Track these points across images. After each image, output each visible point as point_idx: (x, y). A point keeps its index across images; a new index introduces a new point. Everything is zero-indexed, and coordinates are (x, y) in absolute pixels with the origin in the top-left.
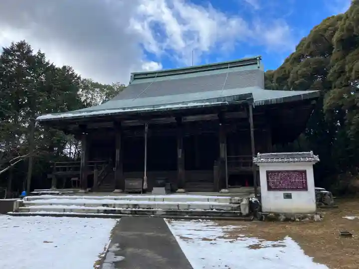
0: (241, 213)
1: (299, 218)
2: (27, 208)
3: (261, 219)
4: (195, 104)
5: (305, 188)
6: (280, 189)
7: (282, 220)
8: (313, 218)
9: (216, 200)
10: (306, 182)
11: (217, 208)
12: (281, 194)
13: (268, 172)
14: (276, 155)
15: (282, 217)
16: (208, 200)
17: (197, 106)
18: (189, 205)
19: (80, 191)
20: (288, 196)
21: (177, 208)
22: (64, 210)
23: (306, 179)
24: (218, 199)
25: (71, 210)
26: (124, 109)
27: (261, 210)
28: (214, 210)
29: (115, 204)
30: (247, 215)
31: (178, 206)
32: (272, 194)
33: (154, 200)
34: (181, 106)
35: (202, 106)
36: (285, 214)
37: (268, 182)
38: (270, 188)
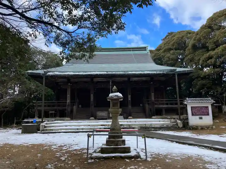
0: (179, 127)
1: (207, 128)
2: (49, 128)
3: (190, 129)
4: (148, 72)
5: (208, 114)
6: (198, 115)
7: (199, 129)
8: (212, 128)
9: (163, 121)
10: (209, 111)
11: (166, 125)
12: (198, 117)
13: (192, 107)
14: (195, 99)
15: (200, 128)
16: (159, 121)
17: (149, 73)
18: (151, 124)
19: (67, 119)
20: (201, 118)
21: (145, 125)
22: (78, 129)
23: (208, 110)
24: (164, 121)
25: (82, 129)
26: (107, 72)
27: (188, 125)
28: (165, 126)
29: (109, 125)
30: (182, 128)
31: (145, 124)
32: (194, 117)
33: (130, 122)
34: (140, 72)
35: (152, 73)
36: (201, 126)
37: (192, 112)
38: (193, 115)
